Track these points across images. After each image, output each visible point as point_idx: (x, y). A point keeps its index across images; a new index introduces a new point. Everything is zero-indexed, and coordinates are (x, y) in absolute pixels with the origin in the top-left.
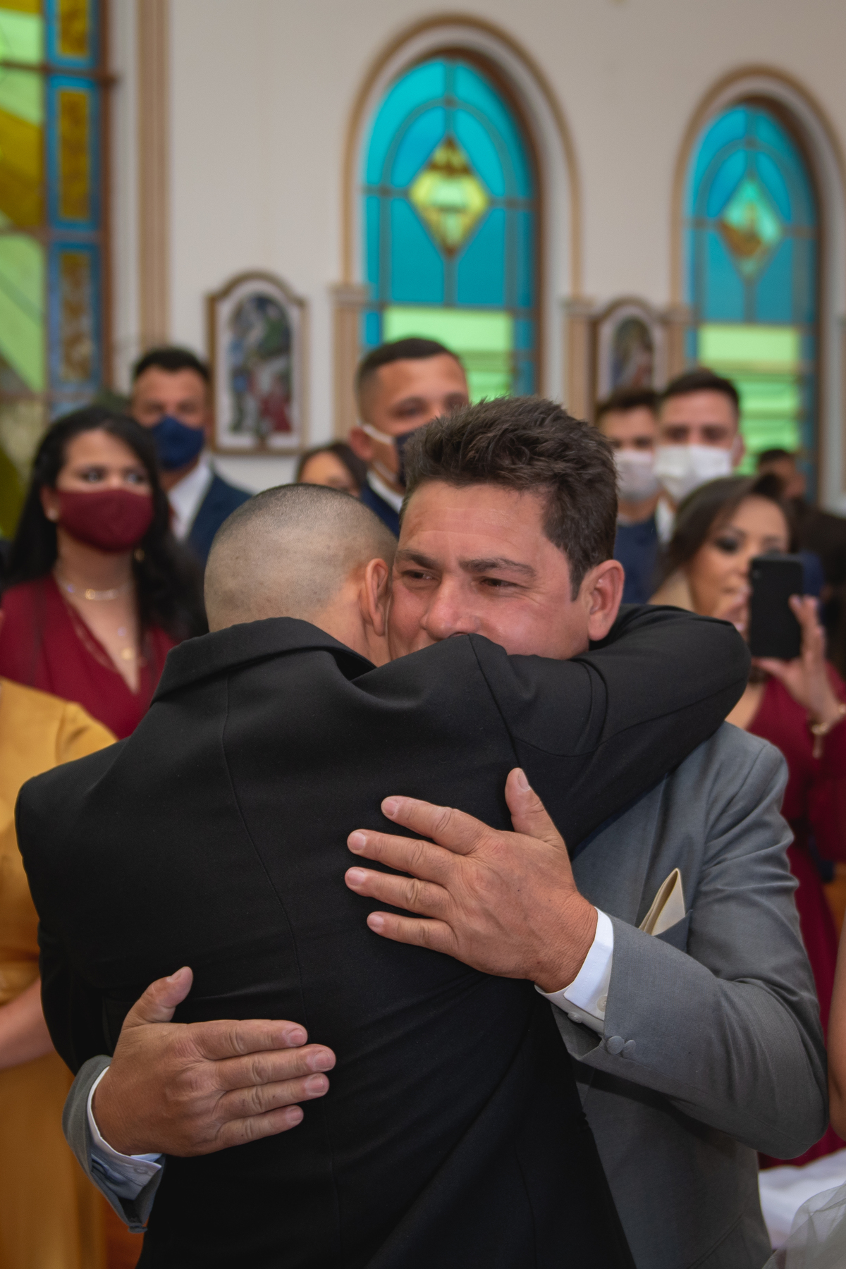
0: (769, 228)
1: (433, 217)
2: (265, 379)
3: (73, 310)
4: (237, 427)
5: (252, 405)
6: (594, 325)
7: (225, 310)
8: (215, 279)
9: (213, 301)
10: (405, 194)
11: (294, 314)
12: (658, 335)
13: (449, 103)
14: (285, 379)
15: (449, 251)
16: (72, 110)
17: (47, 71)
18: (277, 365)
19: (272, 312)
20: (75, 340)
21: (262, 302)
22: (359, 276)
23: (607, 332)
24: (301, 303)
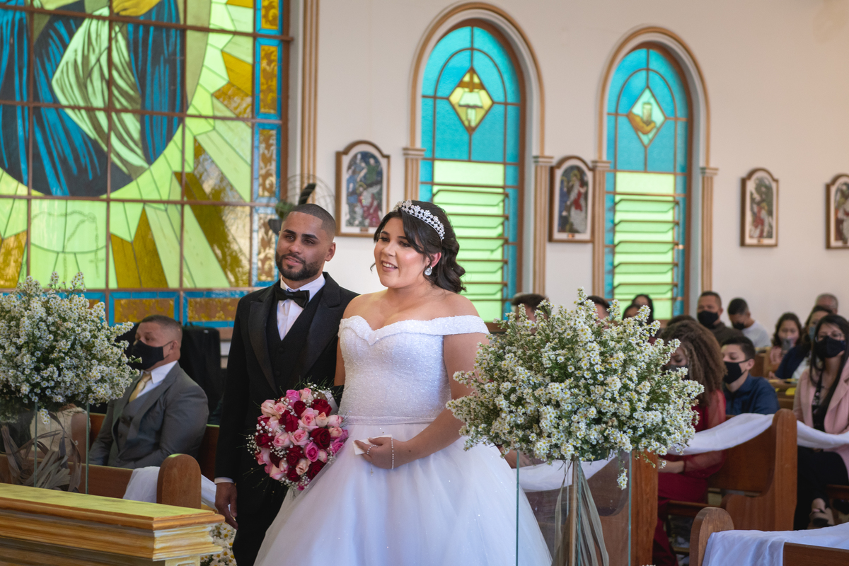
0: (658, 117)
2: (366, 198)
3: (266, 160)
4: (350, 223)
5: (359, 210)
6: (552, 170)
7: (346, 160)
8: (340, 145)
9: (339, 156)
10: (447, 99)
11: (383, 162)
12: (589, 176)
13: (472, 49)
14: (378, 195)
15: (470, 130)
16: (268, 56)
17: (255, 36)
18: (374, 190)
19: (372, 162)
20: (268, 175)
21: (366, 156)
22: (419, 142)
23: (559, 174)
24: (387, 157)
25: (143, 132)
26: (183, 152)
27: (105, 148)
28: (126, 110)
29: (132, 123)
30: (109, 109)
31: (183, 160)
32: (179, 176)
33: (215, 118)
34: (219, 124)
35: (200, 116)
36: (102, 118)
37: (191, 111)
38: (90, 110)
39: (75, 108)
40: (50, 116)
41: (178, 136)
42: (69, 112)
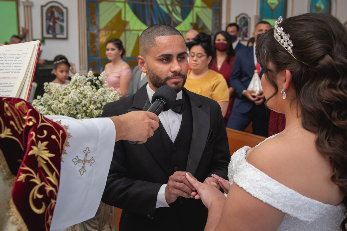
0: (323, 7)
1: (270, 5)
2: (244, 29)
3: (216, 19)
7: (238, 19)
8: (237, 15)
9: (237, 18)
10: (266, 2)
11: (249, 20)
14: (247, 29)
15: (272, 10)
18: (246, 27)
19: (245, 20)
20: (216, 23)
21: (244, 18)
22: (259, 14)
24: (250, 18)
25: (182, 11)
26: (193, 17)
27: (170, 16)
28: (176, 5)
29: (178, 9)
30: (172, 4)
31: (193, 20)
32: (192, 24)
33: (202, 7)
34: (203, 9)
35: (198, 7)
36: (170, 8)
37: (195, 5)
38: (167, 6)
39: (163, 5)
40: (155, 7)
41: (191, 13)
42: (161, 7)
